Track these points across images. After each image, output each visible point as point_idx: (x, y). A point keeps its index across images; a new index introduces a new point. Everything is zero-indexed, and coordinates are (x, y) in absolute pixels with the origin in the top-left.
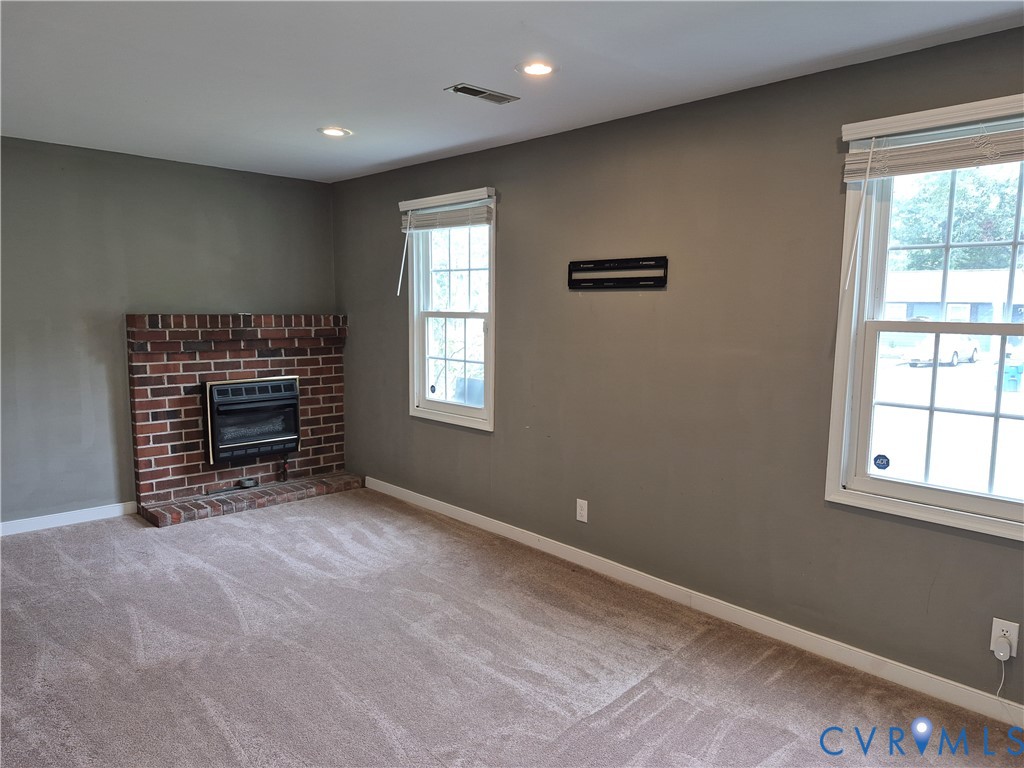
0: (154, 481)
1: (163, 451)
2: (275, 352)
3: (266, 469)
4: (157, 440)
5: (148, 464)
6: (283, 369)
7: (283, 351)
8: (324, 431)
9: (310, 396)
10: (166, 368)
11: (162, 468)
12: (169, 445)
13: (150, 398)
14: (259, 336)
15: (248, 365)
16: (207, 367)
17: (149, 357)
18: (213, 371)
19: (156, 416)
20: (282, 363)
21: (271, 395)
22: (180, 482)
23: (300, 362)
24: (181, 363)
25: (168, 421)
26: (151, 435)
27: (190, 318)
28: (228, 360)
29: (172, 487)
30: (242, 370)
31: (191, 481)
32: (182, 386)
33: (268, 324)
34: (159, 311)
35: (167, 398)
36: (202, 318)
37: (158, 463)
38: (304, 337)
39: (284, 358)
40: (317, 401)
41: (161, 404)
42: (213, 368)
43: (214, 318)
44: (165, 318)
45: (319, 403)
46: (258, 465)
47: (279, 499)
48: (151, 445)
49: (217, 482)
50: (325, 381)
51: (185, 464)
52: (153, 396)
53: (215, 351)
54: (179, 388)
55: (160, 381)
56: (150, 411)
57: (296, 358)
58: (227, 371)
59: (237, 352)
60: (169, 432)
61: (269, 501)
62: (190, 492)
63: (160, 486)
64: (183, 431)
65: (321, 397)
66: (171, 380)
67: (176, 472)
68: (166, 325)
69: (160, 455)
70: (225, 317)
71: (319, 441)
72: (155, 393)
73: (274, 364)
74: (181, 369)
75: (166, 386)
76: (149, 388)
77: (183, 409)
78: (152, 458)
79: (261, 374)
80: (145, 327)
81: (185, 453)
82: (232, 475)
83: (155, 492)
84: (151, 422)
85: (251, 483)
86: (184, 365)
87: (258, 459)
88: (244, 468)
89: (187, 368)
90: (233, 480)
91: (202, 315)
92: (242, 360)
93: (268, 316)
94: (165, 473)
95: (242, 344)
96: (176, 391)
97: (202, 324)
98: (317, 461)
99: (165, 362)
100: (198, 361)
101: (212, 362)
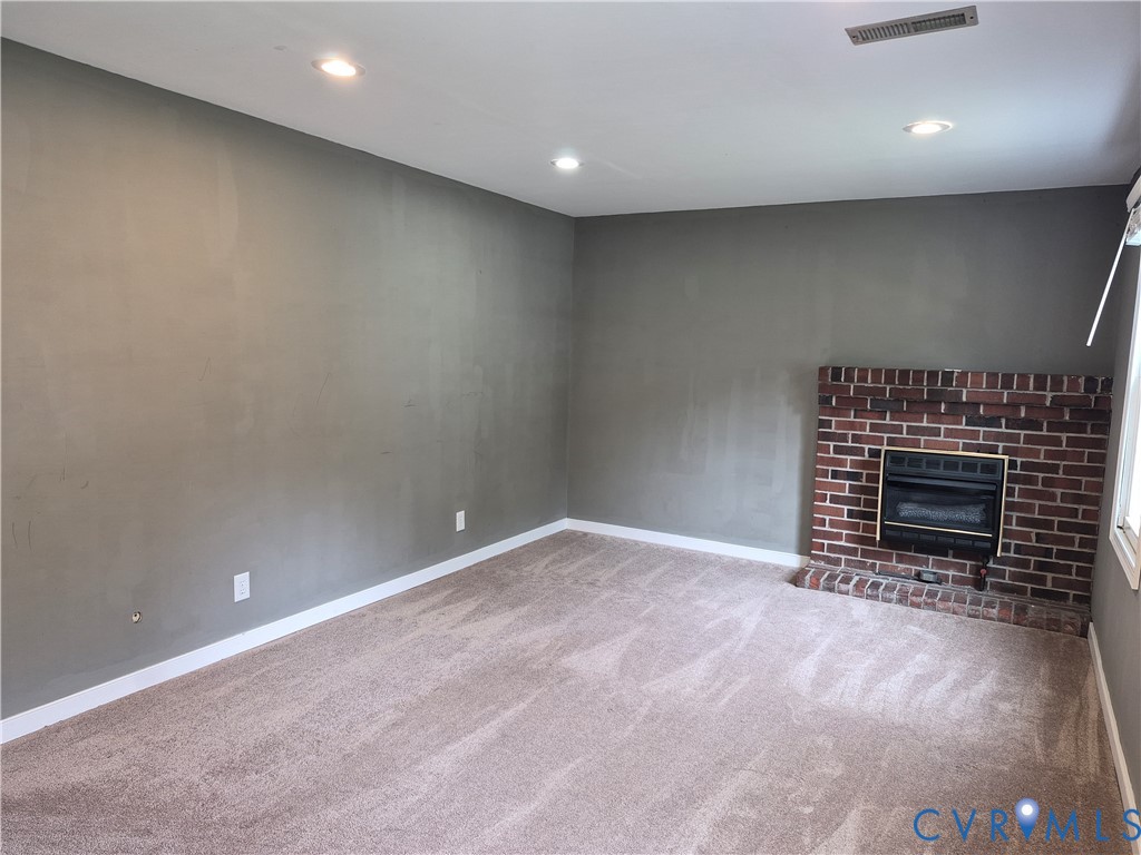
0: (826, 542)
1: (839, 512)
2: (992, 421)
3: (962, 568)
4: (834, 499)
5: (823, 522)
6: (1001, 445)
7: (1003, 421)
8: (1057, 540)
9: (1040, 487)
10: (852, 426)
11: (835, 530)
12: (846, 508)
13: (832, 455)
14: (964, 399)
15: (949, 433)
16: (898, 430)
17: (835, 412)
18: (905, 436)
19: (835, 475)
20: (999, 437)
21: (960, 473)
22: (853, 552)
23: (1028, 439)
24: (869, 421)
25: (848, 483)
26: (829, 493)
27: (877, 372)
28: (925, 424)
29: (844, 554)
30: (941, 438)
31: (865, 554)
32: (867, 447)
33: (976, 384)
34: (843, 364)
35: (849, 458)
36: (890, 374)
37: (832, 524)
38: (1035, 405)
39: (1004, 430)
40: (1052, 497)
41: (841, 463)
42: (905, 432)
43: (904, 374)
44: (849, 371)
45: (1055, 500)
46: (950, 559)
47: (940, 605)
48: (828, 503)
49: (894, 563)
50: (1068, 470)
51: (860, 533)
52: (835, 452)
53: (908, 412)
54: (863, 449)
55: (844, 438)
56: (830, 468)
57: (1023, 433)
58: (923, 438)
59: (936, 416)
60: (847, 494)
61: (926, 604)
62: (862, 565)
63: (832, 548)
64: (863, 497)
65: (1059, 491)
66: (856, 439)
67: (850, 538)
68: (849, 379)
69: (836, 516)
70: (918, 373)
71: (1048, 553)
72: (838, 450)
73: (987, 436)
74: (868, 428)
75: (850, 444)
76: (832, 444)
77: (865, 472)
78: (827, 518)
79: (967, 447)
80: (827, 380)
81: (862, 522)
82: (913, 561)
83: (825, 553)
84: (830, 480)
85: (931, 578)
86: (871, 424)
87: (951, 552)
88: (931, 557)
89: (874, 428)
90: (914, 568)
91: (890, 370)
92: (943, 427)
93: (977, 374)
94: (838, 537)
95: (943, 406)
96: (860, 452)
97: (890, 380)
98: (1042, 580)
99: (852, 419)
100: (888, 421)
101: (905, 424)
